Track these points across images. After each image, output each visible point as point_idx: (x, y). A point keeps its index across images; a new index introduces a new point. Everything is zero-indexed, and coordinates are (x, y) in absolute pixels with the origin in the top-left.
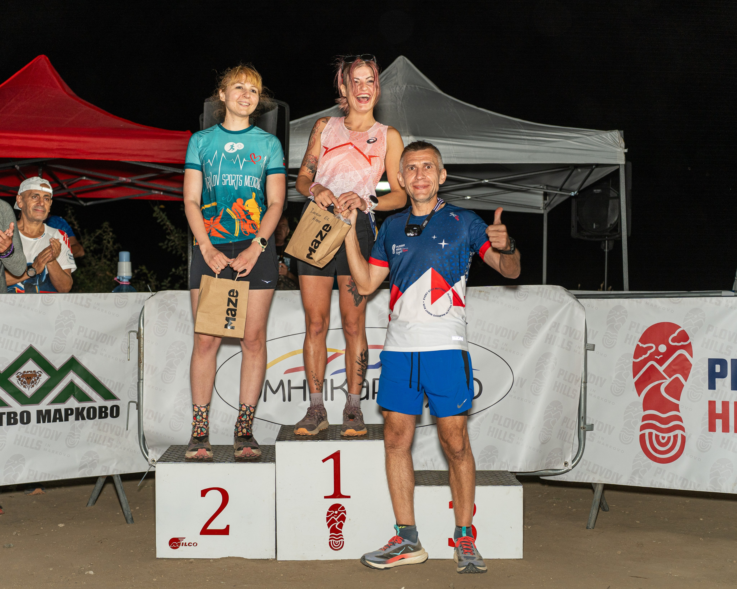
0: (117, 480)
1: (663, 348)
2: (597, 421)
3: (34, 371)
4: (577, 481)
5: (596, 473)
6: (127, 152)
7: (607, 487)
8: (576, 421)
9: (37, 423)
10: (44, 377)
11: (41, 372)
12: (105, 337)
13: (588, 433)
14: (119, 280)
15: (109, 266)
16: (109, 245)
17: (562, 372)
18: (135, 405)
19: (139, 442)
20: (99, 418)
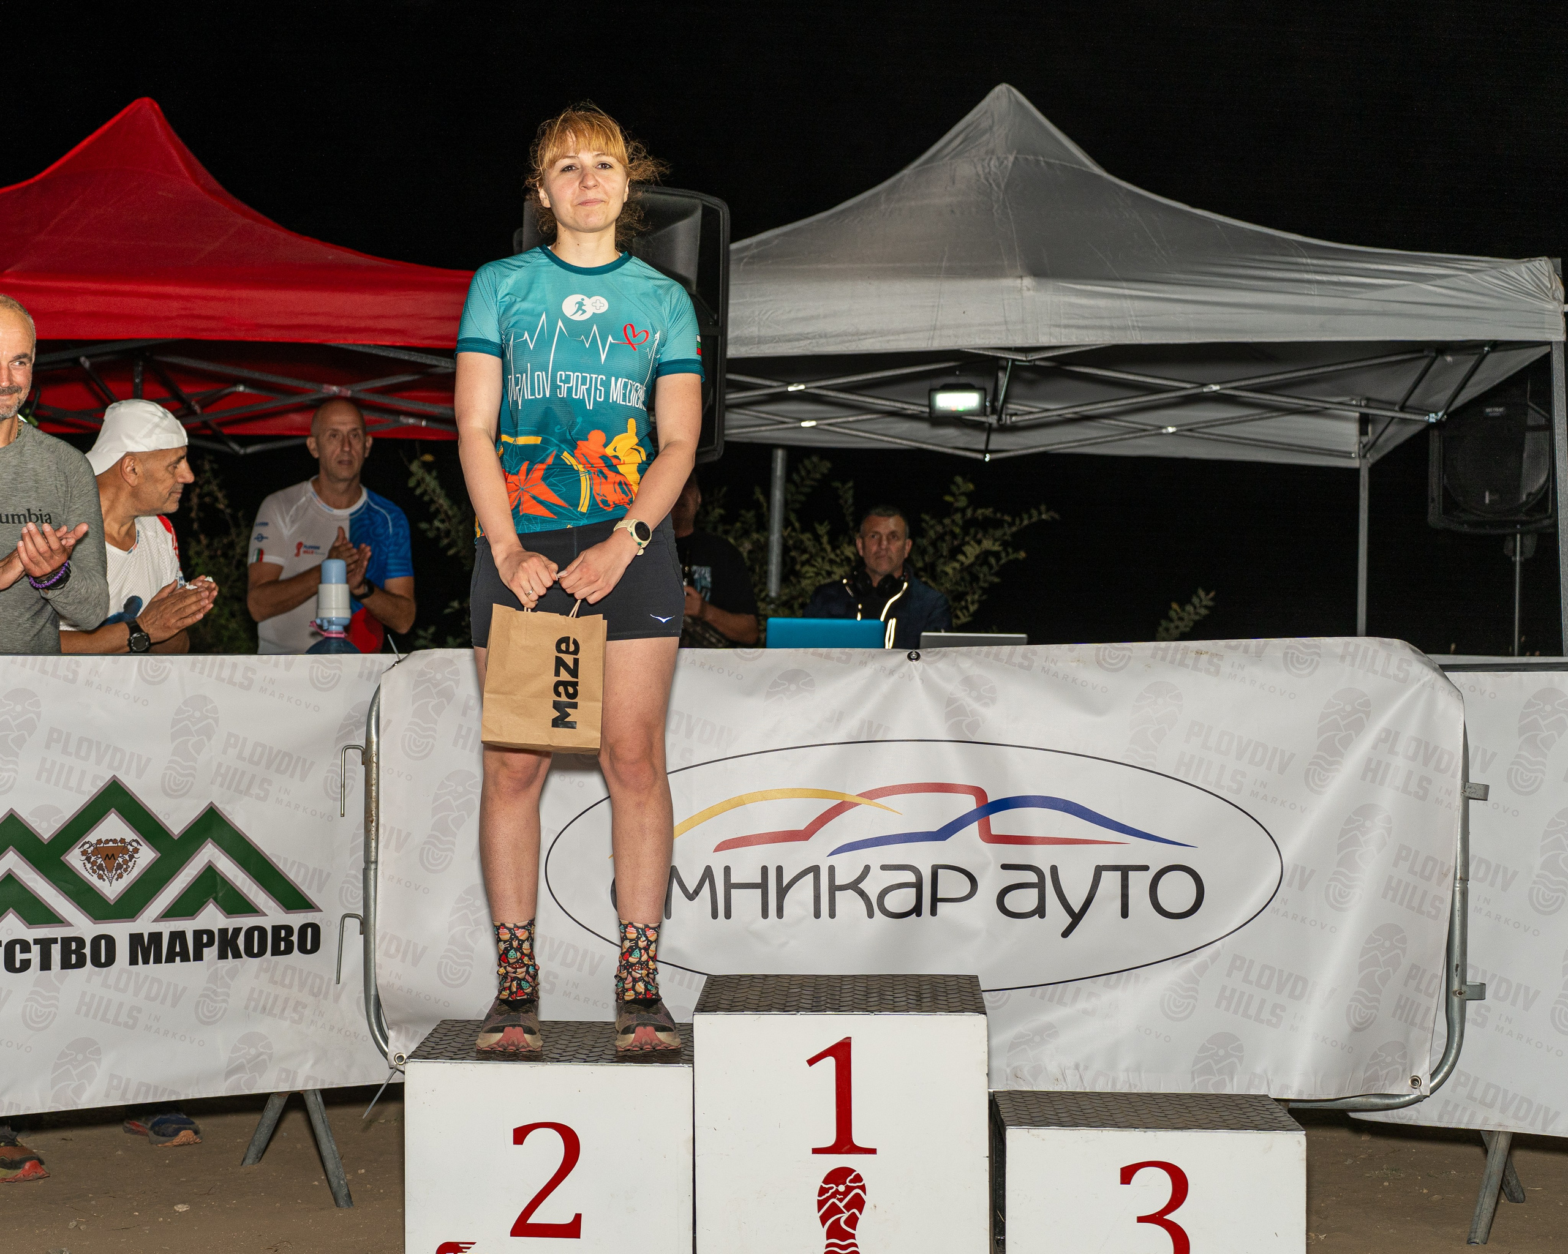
0: (315, 1105)
2: (1494, 976)
3: (123, 840)
4: (1442, 1126)
5: (1491, 1106)
7: (1520, 1141)
8: (1440, 974)
9: (130, 965)
10: (146, 855)
11: (138, 843)
12: (287, 758)
13: (1471, 1006)
17: (1404, 853)
19: (365, 1013)
20: (273, 954)
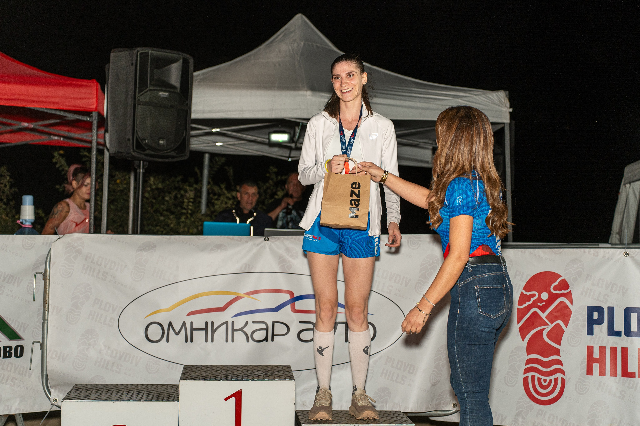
0: (19, 420)
1: (545, 296)
6: (33, 99)
12: (11, 278)
14: (22, 223)
15: (5, 209)
16: (6, 189)
18: (39, 344)
19: (41, 382)
20: (3, 358)
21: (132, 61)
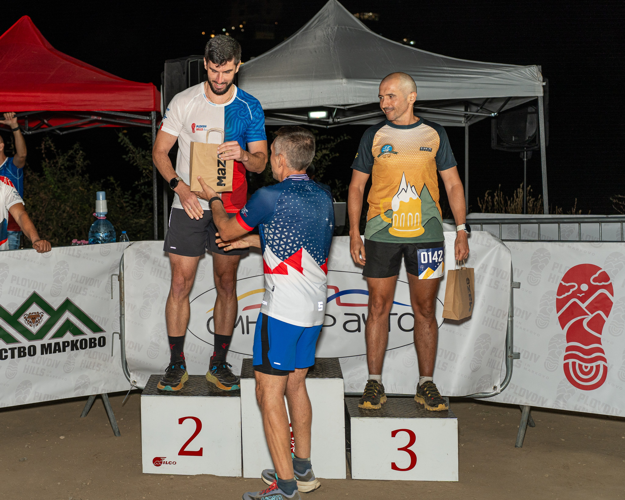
0: (105, 398)
1: (585, 287)
3: (38, 313)
8: (503, 350)
10: (46, 317)
11: (43, 313)
12: (92, 280)
13: (515, 361)
14: (97, 215)
18: (118, 335)
19: (122, 366)
20: (90, 348)
21: (184, 70)
